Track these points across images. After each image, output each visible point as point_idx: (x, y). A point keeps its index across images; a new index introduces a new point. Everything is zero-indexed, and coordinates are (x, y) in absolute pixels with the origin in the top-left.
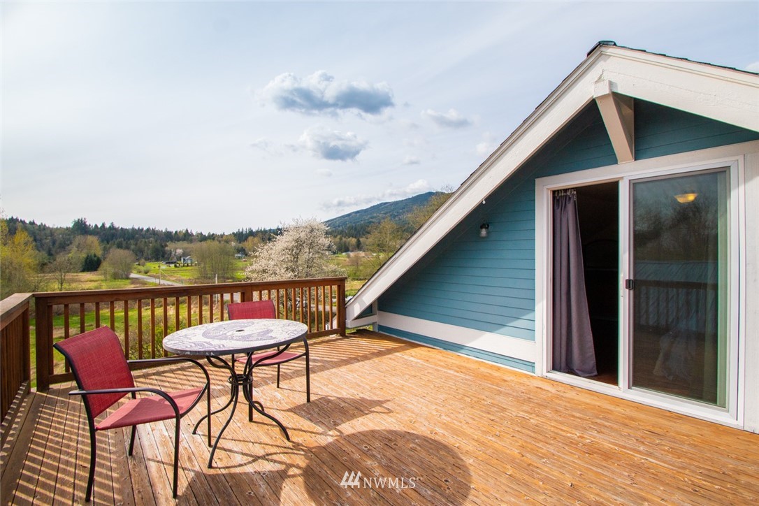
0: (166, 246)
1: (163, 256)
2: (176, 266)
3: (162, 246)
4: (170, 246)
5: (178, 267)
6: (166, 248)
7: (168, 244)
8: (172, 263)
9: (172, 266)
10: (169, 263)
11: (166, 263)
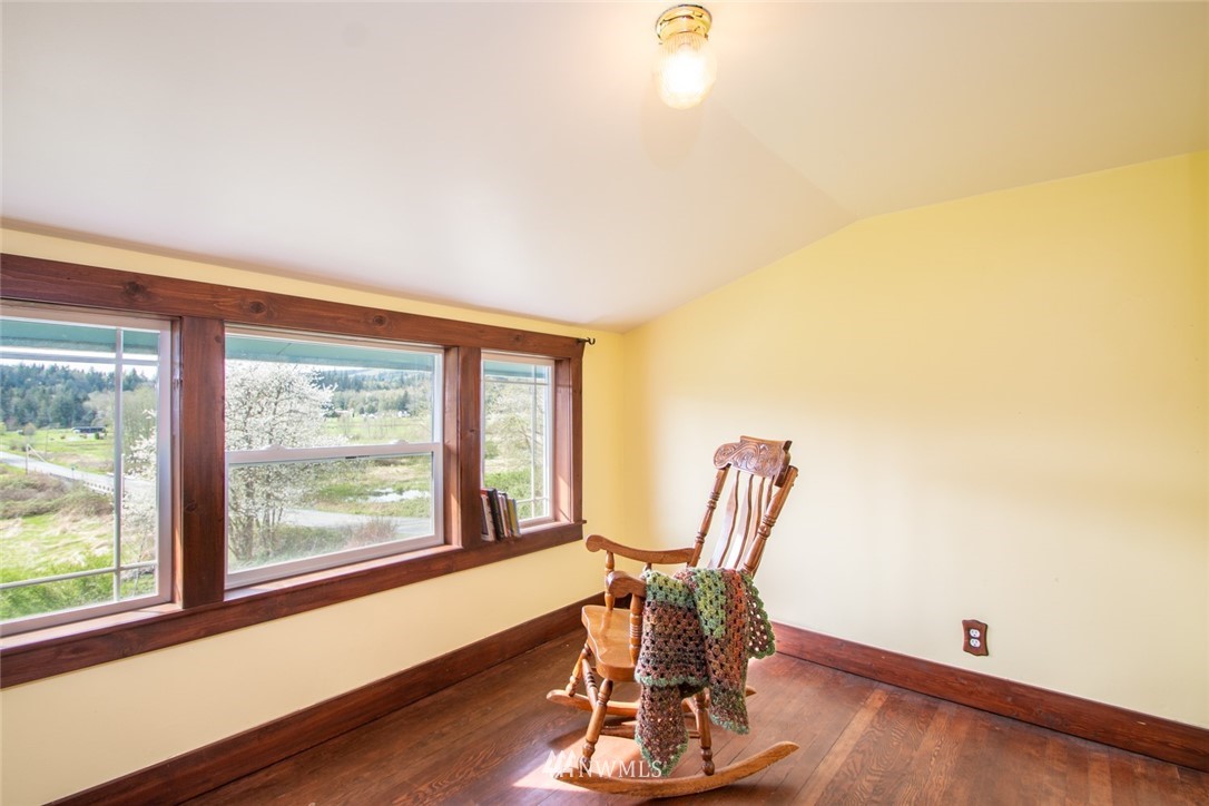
0: (86, 399)
1: (78, 419)
2: (98, 437)
3: (77, 400)
4: (96, 401)
5: (102, 438)
6: (86, 404)
7: (90, 395)
8: (94, 430)
9: (91, 436)
10: (87, 431)
11: (82, 431)
